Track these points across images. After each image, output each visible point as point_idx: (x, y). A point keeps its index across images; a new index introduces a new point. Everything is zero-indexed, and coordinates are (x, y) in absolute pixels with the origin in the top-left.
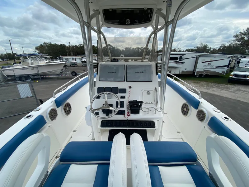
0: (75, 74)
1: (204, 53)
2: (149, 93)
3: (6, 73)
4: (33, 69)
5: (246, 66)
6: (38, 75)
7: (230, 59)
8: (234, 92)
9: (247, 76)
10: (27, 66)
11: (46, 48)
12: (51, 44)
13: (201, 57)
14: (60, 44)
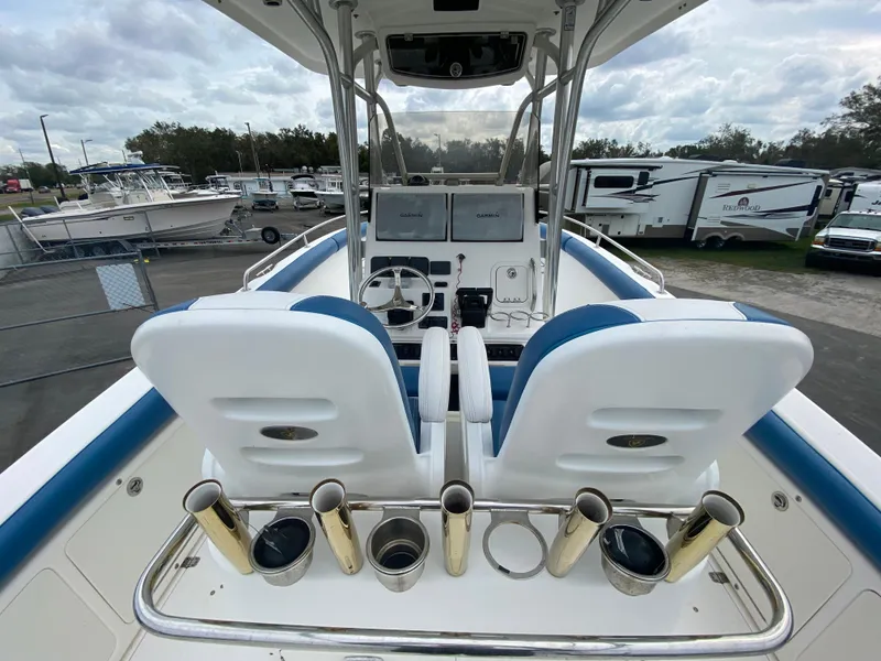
0: (273, 237)
1: (727, 162)
2: (513, 275)
3: (36, 233)
4: (129, 219)
5: (870, 211)
6: (149, 240)
7: (820, 182)
8: (818, 299)
9: (873, 245)
10: (109, 209)
11: (164, 145)
12: (180, 130)
13: (715, 176)
14: (212, 130)
